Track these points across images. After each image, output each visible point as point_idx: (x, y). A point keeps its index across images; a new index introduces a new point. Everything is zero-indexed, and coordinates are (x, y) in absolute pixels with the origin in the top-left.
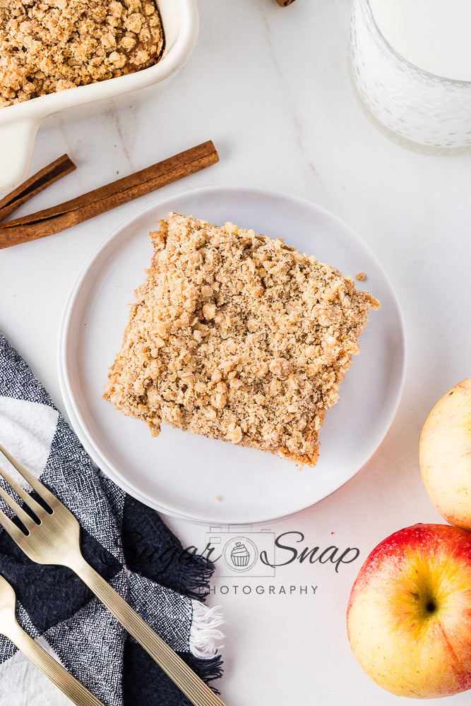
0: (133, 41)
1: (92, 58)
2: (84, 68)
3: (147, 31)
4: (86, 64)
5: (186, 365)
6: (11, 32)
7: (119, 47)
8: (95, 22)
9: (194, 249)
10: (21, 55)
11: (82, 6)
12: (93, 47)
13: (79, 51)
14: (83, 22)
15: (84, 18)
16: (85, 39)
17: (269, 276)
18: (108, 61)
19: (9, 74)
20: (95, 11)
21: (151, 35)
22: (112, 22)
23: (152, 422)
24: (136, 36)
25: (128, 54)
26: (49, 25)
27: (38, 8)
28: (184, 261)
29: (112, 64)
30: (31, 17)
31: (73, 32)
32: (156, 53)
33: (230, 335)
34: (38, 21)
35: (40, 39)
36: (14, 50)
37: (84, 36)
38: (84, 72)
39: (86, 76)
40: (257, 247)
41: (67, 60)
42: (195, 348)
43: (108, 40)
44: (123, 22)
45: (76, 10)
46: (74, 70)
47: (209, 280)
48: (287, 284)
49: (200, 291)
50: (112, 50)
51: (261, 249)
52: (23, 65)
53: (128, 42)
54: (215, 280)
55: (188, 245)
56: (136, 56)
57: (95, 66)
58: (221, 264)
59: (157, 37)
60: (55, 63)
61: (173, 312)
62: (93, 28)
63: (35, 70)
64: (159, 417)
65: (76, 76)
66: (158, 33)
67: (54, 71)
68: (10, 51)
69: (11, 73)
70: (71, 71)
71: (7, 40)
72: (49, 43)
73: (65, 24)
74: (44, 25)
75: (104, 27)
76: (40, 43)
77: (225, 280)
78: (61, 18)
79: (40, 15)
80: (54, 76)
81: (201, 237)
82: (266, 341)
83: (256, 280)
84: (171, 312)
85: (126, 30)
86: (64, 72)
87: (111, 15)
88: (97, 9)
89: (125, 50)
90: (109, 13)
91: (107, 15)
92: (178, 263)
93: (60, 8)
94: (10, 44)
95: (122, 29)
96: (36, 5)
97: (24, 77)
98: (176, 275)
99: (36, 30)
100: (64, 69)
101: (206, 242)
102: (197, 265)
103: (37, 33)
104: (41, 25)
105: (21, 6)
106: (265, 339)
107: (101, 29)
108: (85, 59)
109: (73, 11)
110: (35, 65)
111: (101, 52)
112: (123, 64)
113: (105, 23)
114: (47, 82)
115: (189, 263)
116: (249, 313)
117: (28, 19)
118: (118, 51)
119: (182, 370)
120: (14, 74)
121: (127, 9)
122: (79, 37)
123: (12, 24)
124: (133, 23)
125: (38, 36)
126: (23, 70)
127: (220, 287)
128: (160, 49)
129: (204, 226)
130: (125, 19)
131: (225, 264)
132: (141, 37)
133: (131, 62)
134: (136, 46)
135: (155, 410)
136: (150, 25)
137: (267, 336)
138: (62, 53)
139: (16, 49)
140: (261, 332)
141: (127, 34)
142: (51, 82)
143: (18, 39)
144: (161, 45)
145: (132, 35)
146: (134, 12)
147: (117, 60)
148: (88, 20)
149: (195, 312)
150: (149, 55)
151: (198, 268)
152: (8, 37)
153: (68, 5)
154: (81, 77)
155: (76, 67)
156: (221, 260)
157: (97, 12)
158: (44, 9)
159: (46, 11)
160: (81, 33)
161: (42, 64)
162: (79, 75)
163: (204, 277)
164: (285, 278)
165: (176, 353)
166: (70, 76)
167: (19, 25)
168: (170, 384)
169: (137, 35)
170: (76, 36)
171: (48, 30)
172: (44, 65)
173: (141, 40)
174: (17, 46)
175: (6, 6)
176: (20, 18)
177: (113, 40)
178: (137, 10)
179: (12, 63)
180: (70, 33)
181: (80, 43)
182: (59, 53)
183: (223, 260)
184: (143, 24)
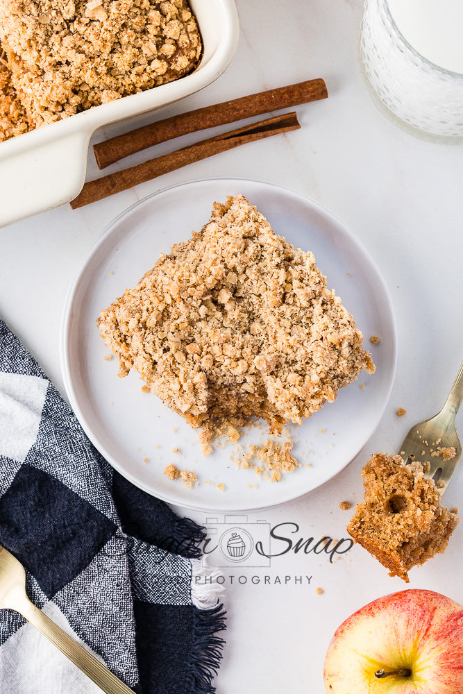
0: (174, 48)
1: (134, 67)
2: (126, 77)
3: (186, 36)
4: (129, 73)
5: (179, 331)
6: (54, 47)
7: (160, 54)
8: (135, 32)
9: (241, 236)
10: (65, 68)
11: (122, 17)
12: (135, 56)
13: (122, 61)
14: (124, 33)
15: (125, 29)
16: (126, 49)
17: (292, 294)
18: (150, 69)
19: (55, 88)
20: (134, 21)
21: (190, 41)
22: (152, 30)
23: (124, 363)
24: (176, 43)
25: (169, 60)
26: (92, 38)
27: (80, 22)
28: (227, 241)
29: (153, 71)
30: (72, 31)
31: (115, 43)
32: (195, 57)
33: (231, 326)
34: (80, 35)
35: (83, 52)
36: (57, 64)
37: (125, 47)
38: (127, 81)
39: (129, 85)
40: (296, 264)
41: (110, 71)
42: (195, 320)
43: (149, 48)
44: (162, 30)
45: (117, 22)
46: (118, 79)
47: (239, 269)
48: (304, 309)
49: (226, 275)
50: (153, 58)
51: (299, 268)
52: (67, 79)
53: (168, 49)
54: (244, 272)
55: (238, 231)
56: (176, 62)
57: (138, 75)
58: (257, 261)
59: (195, 42)
60: (99, 75)
61: (194, 279)
62: (134, 38)
63: (80, 83)
64: (133, 363)
65: (120, 85)
66: (196, 39)
67: (98, 82)
68: (54, 66)
69: (58, 87)
70: (114, 81)
71: (51, 55)
72: (92, 55)
73: (107, 36)
74: (86, 39)
75: (144, 36)
76: (83, 56)
77: (252, 277)
78: (103, 30)
79: (82, 29)
80: (99, 87)
81: (253, 229)
82: (259, 347)
83: (279, 291)
84: (191, 279)
85: (165, 37)
86: (108, 83)
87: (150, 24)
88: (137, 19)
89: (166, 57)
90: (148, 22)
91: (146, 24)
92: (221, 241)
93: (101, 21)
94: (54, 58)
95: (161, 36)
96: (77, 19)
97: (70, 91)
98: (214, 249)
99: (79, 43)
100: (108, 80)
101: (255, 236)
102: (237, 251)
103: (80, 46)
104: (83, 38)
105: (63, 21)
106: (259, 345)
107: (141, 38)
108: (127, 68)
109: (114, 23)
110: (79, 78)
111: (143, 61)
112: (165, 71)
113: (144, 32)
114: (92, 94)
115: (231, 245)
116: (258, 317)
117: (70, 33)
118: (159, 58)
119: (173, 333)
120: (61, 88)
121: (165, 16)
122: (121, 47)
123: (54, 39)
124: (172, 30)
125: (80, 49)
126: (69, 84)
127: (246, 280)
128: (199, 54)
129: (260, 221)
130: (164, 26)
131: (260, 263)
132: (180, 43)
133: (172, 68)
134: (176, 52)
135: (132, 355)
136: (189, 30)
137: (263, 343)
138: (105, 65)
139: (60, 64)
140: (259, 338)
141: (166, 41)
142: (96, 93)
143: (61, 54)
144: (199, 49)
145: (171, 41)
146: (171, 19)
147: (159, 67)
148: (129, 31)
149: (212, 290)
150: (189, 60)
151: (235, 254)
152: (52, 52)
153: (109, 17)
154: (125, 86)
155: (120, 77)
156: (259, 258)
157: (137, 22)
158: (85, 23)
159: (87, 24)
160: (123, 43)
161: (86, 76)
162: (122, 85)
163: (237, 264)
164: (305, 304)
165: (177, 316)
166: (114, 86)
167: (61, 40)
168: (157, 339)
169: (176, 41)
170: (118, 47)
171: (90, 42)
172: (89, 78)
173: (180, 45)
174: (61, 60)
175: (48, 22)
176: (63, 33)
177: (154, 48)
178: (175, 17)
179: (57, 77)
180: (112, 45)
181: (122, 53)
182: (103, 64)
183: (261, 258)
184: (181, 30)
